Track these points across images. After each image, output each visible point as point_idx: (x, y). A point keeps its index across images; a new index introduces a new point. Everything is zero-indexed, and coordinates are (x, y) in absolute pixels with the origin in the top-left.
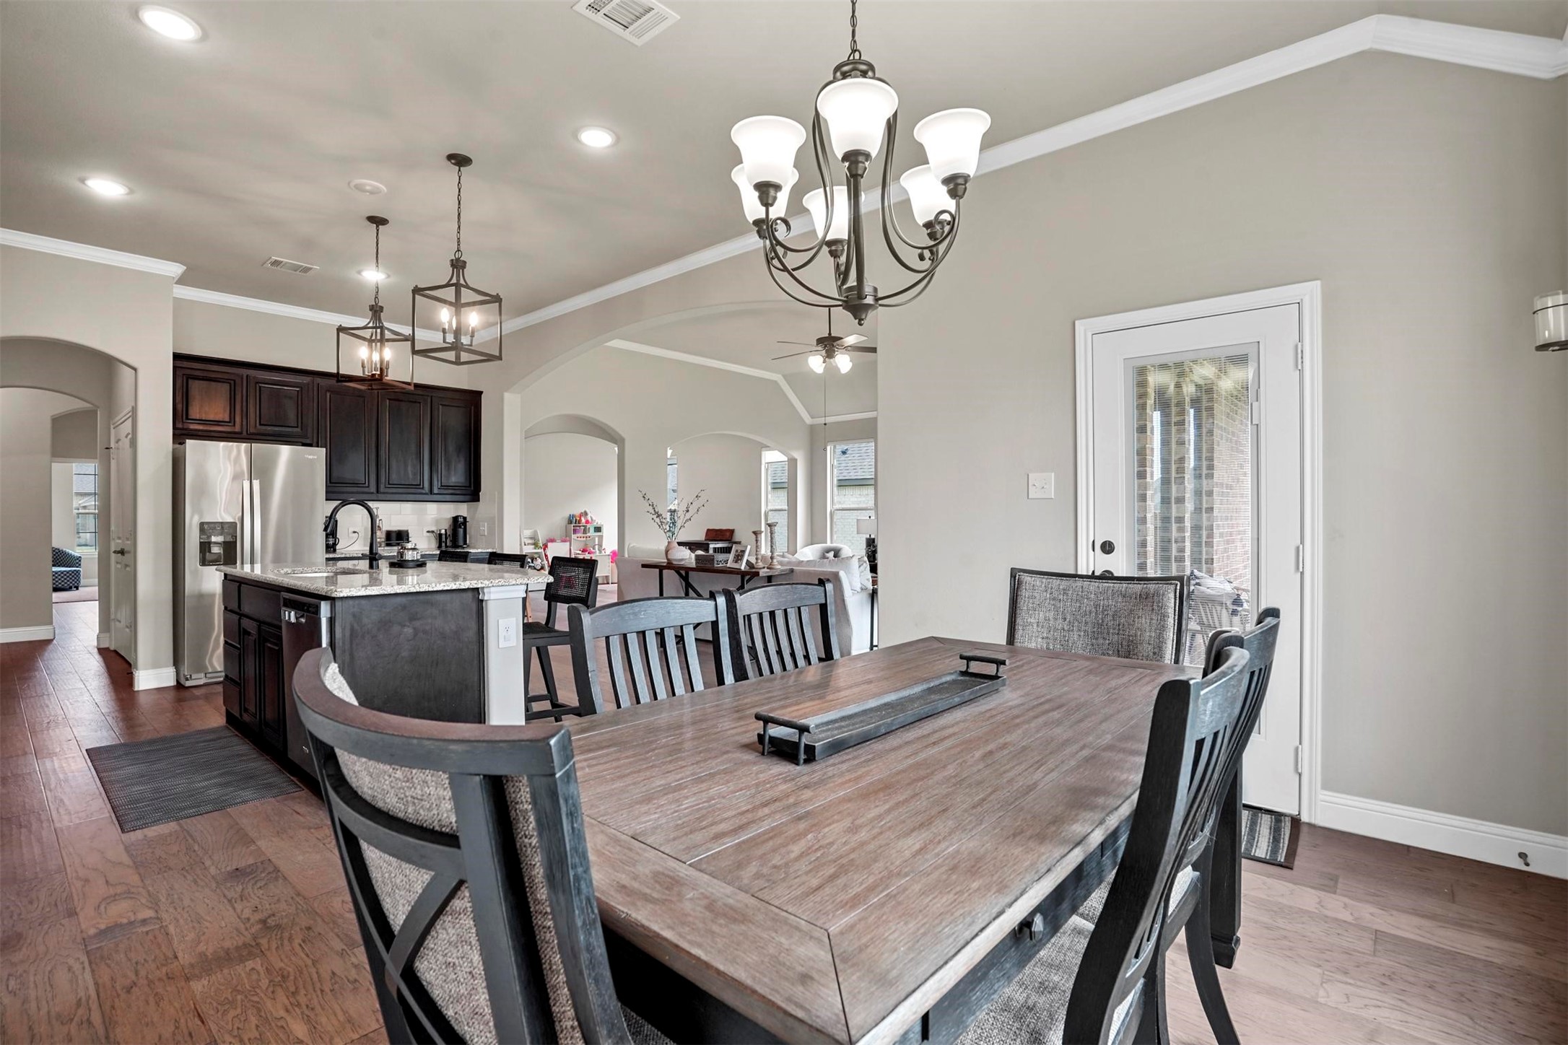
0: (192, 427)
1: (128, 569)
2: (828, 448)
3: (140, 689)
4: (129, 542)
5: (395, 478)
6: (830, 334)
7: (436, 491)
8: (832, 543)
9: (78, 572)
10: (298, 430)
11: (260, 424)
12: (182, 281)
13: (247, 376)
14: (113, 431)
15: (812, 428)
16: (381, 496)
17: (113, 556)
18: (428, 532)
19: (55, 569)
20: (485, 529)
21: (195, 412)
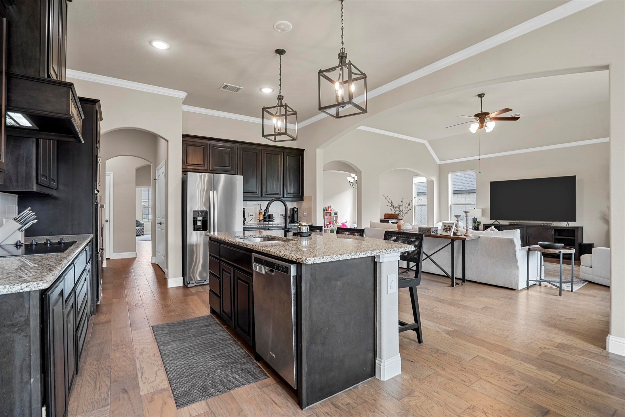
0: (189, 167)
1: (163, 231)
2: (449, 175)
3: (170, 287)
4: (163, 219)
5: (269, 191)
6: (482, 111)
7: (285, 196)
8: (451, 221)
9: (143, 229)
10: (230, 168)
11: (215, 166)
12: (186, 102)
13: (210, 144)
14: (157, 172)
15: (440, 166)
16: (263, 199)
17: (157, 224)
18: (281, 215)
19: (137, 228)
20: (306, 213)
21: (190, 161)
